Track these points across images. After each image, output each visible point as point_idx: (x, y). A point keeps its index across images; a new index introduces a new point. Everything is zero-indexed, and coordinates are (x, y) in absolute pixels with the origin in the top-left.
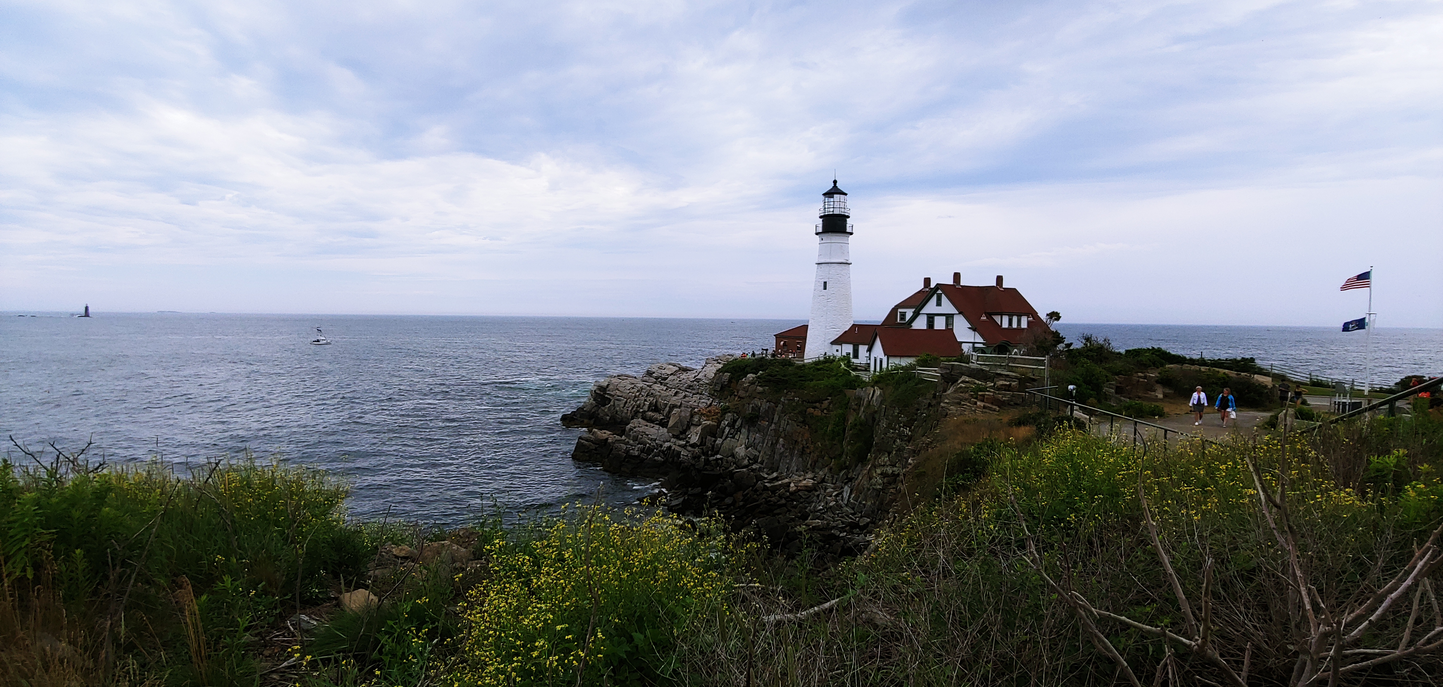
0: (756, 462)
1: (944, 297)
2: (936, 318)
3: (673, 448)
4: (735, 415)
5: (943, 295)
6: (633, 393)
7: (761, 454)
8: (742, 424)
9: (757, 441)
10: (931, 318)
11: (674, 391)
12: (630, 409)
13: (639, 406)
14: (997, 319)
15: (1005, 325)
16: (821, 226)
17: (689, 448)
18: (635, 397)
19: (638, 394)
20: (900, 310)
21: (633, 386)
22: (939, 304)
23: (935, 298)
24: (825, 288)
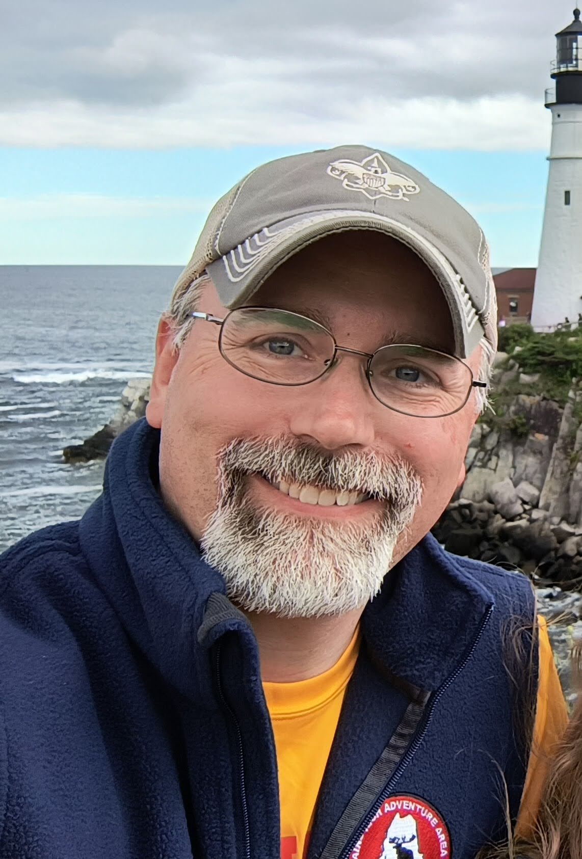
0: (536, 506)
4: (485, 426)
7: (544, 492)
8: (498, 442)
9: (530, 470)
16: (554, 91)
24: (567, 202)
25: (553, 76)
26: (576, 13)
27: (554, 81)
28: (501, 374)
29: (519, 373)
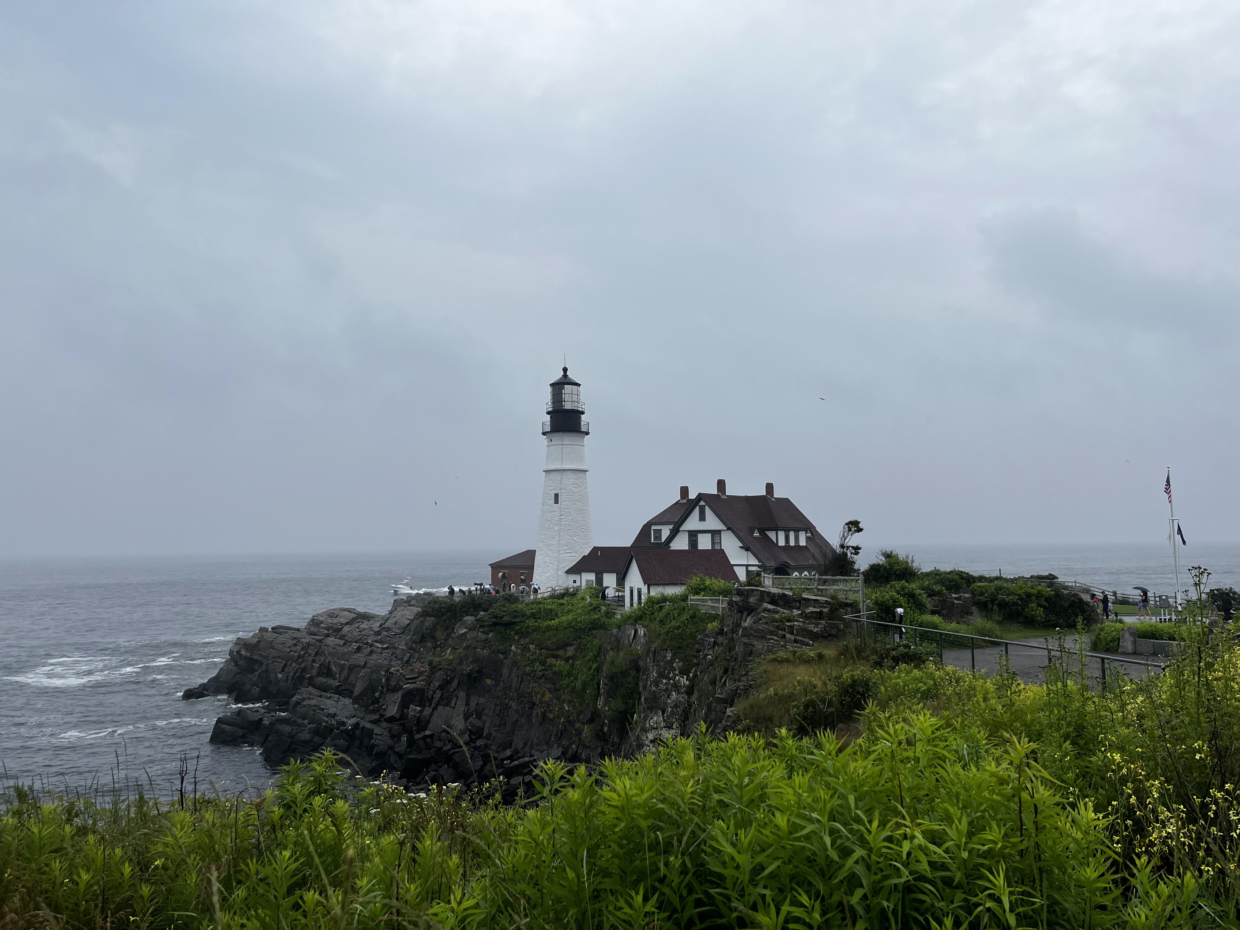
0: (480, 736)
1: (708, 511)
2: (700, 536)
3: (361, 726)
4: (449, 673)
5: (707, 507)
6: (295, 652)
7: (487, 725)
8: (458, 685)
9: (480, 708)
10: (693, 535)
11: (355, 646)
12: (292, 674)
13: (304, 670)
14: (772, 535)
15: (782, 543)
16: (549, 423)
17: (384, 724)
18: (299, 657)
19: (302, 653)
20: (653, 527)
21: (295, 642)
22: (702, 518)
23: (697, 510)
24: (556, 502)
25: (548, 413)
26: (565, 370)
27: (549, 416)
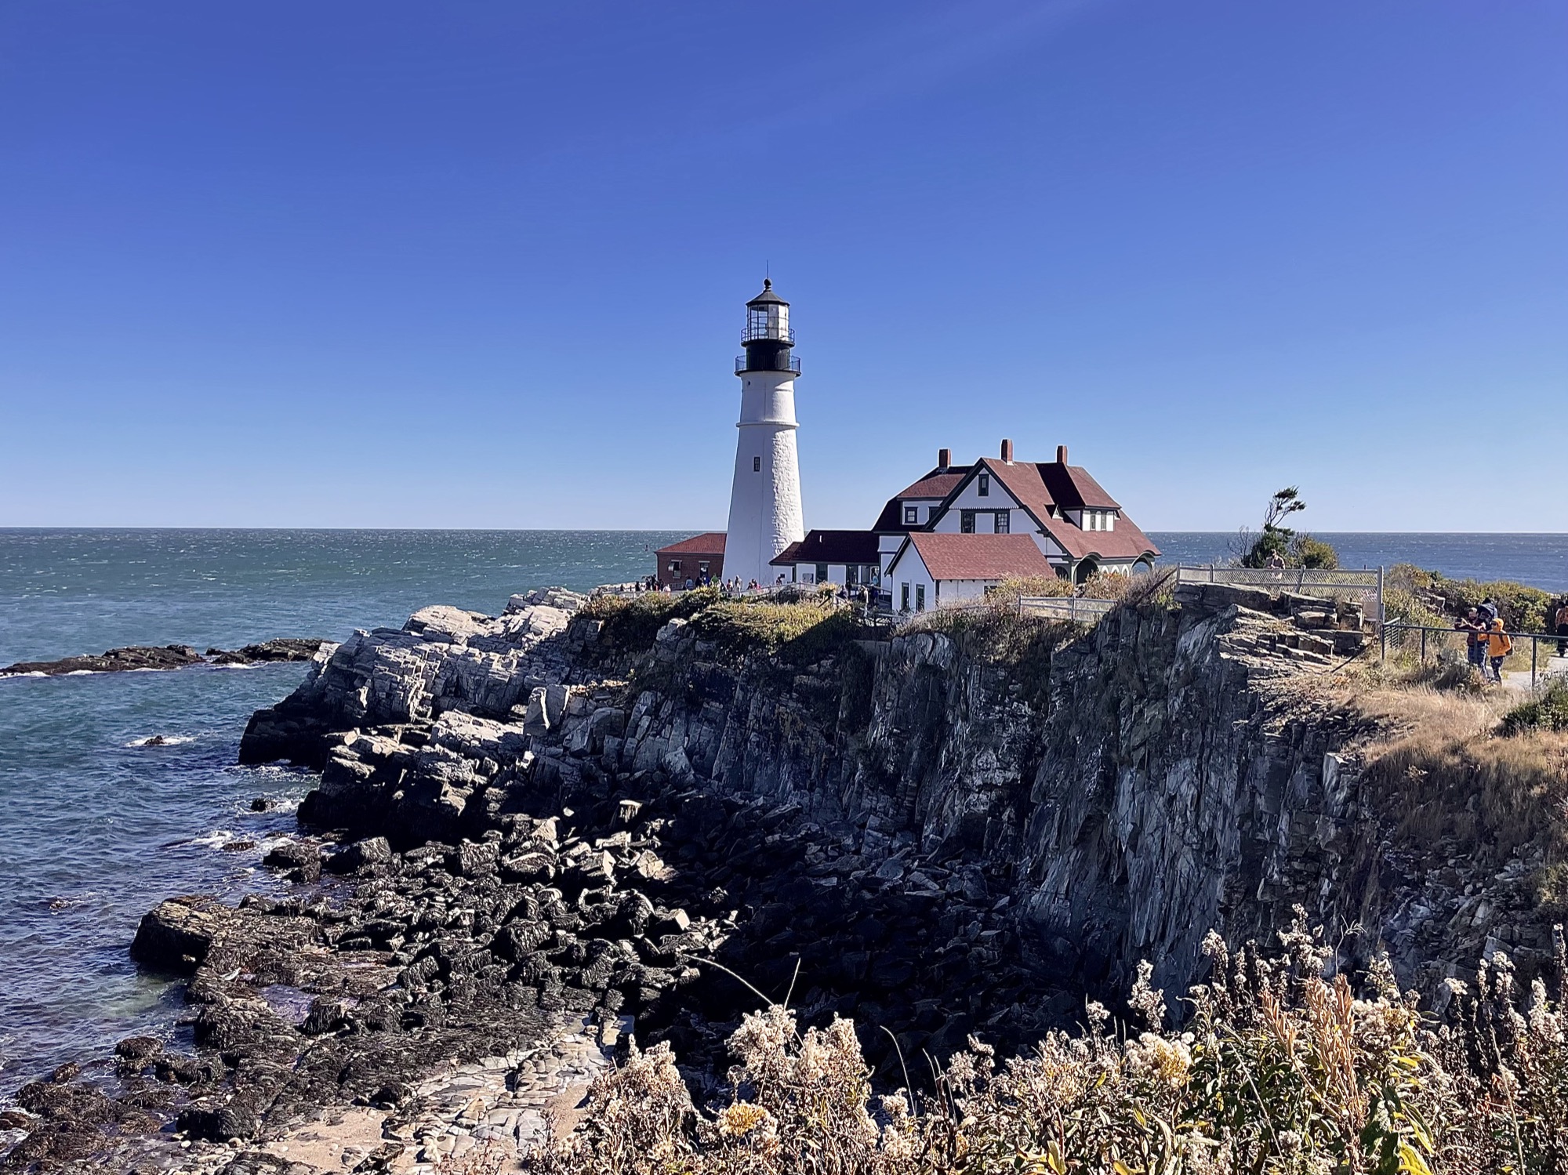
1: (991, 482)
2: (979, 516)
5: (990, 477)
8: (672, 709)
9: (705, 740)
10: (968, 514)
14: (1075, 517)
15: (1086, 526)
16: (745, 359)
20: (905, 504)
23: (976, 480)
24: (756, 469)
25: (744, 344)
26: (767, 283)
27: (745, 349)
28: (678, 641)
29: (695, 640)
